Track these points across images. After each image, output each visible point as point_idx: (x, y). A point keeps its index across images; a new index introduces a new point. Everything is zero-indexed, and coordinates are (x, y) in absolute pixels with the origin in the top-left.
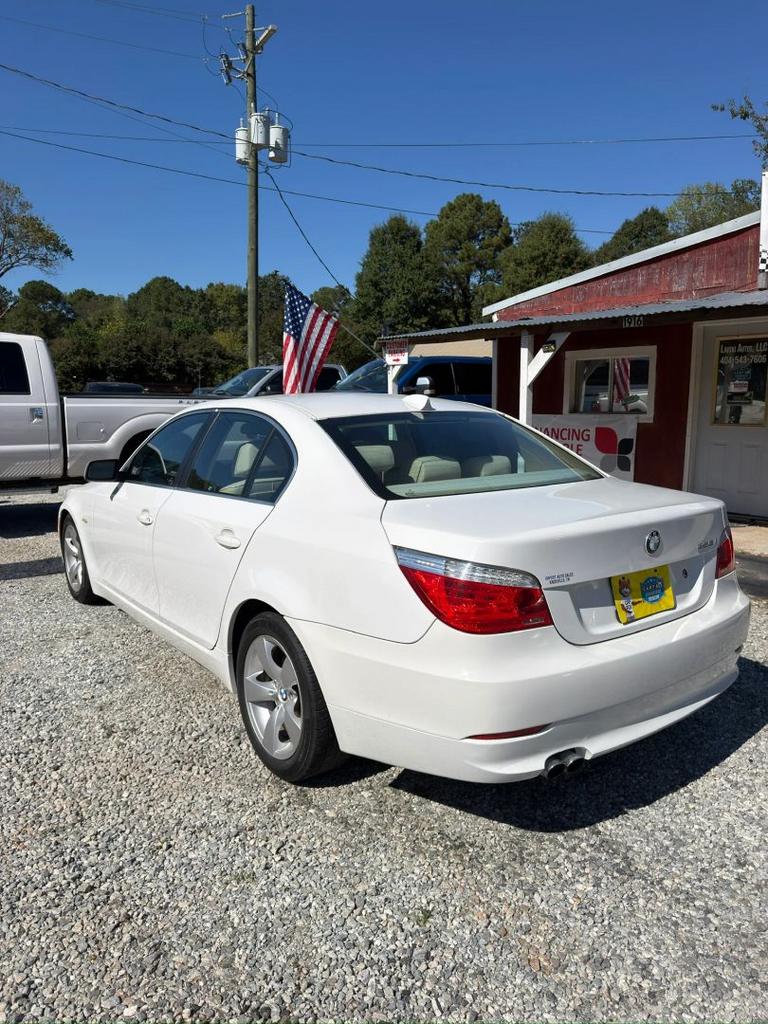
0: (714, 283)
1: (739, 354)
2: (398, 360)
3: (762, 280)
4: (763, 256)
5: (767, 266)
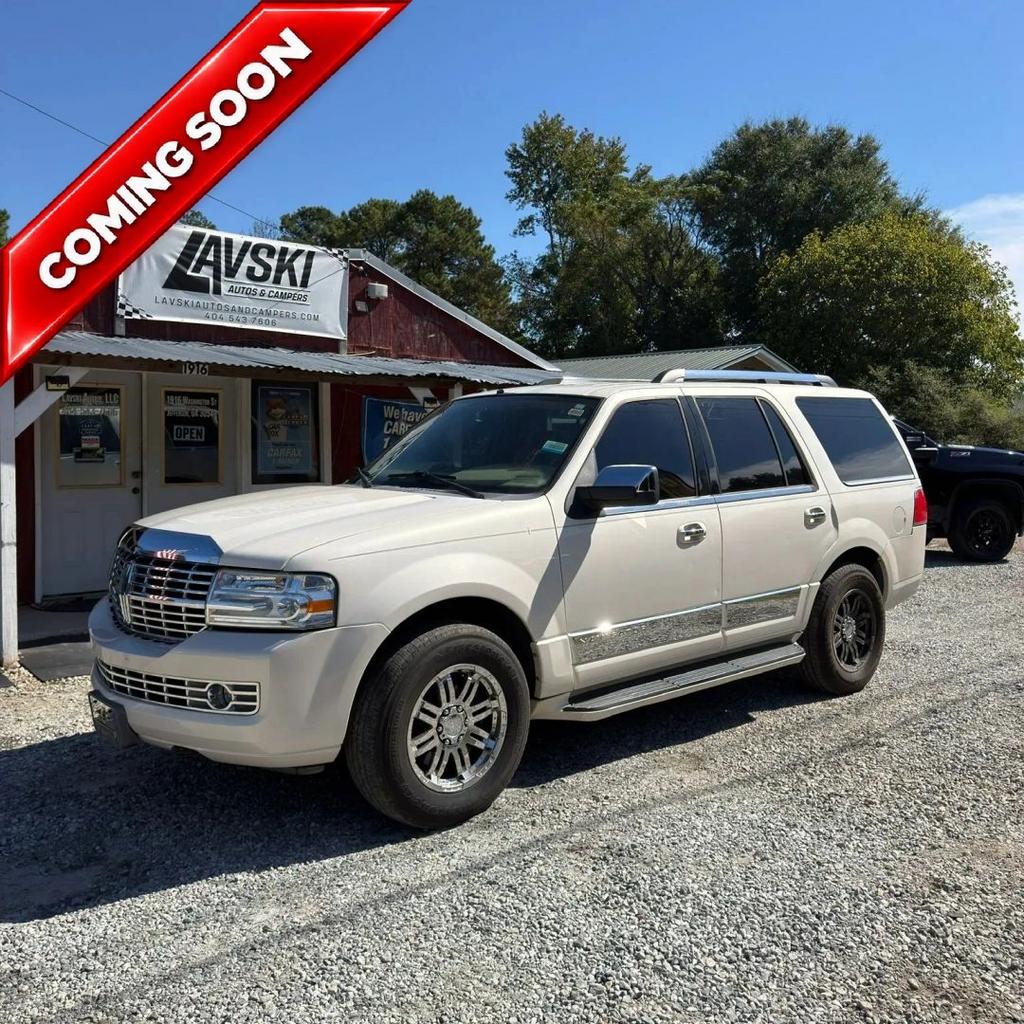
3: (120, 328)
4: (122, 300)
5: (128, 313)
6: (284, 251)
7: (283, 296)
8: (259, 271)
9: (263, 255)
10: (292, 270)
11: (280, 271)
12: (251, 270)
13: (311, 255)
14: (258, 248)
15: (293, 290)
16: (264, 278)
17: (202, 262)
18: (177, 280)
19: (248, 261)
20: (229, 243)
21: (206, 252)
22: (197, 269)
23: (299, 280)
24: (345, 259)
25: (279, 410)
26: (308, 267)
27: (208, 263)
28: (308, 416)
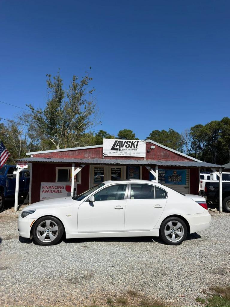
0: (94, 156)
1: (98, 170)
2: (22, 167)
3: (103, 157)
4: (104, 153)
5: (105, 155)
6: (132, 142)
7: (132, 150)
8: (128, 146)
9: (128, 143)
10: (134, 145)
11: (132, 145)
12: (126, 146)
13: (138, 142)
14: (127, 142)
15: (134, 149)
16: (129, 147)
17: (117, 145)
18: (113, 149)
19: (126, 144)
20: (122, 142)
21: (118, 143)
22: (116, 147)
23: (135, 147)
24: (145, 142)
25: (132, 171)
26: (137, 144)
27: (118, 145)
28: (138, 172)
